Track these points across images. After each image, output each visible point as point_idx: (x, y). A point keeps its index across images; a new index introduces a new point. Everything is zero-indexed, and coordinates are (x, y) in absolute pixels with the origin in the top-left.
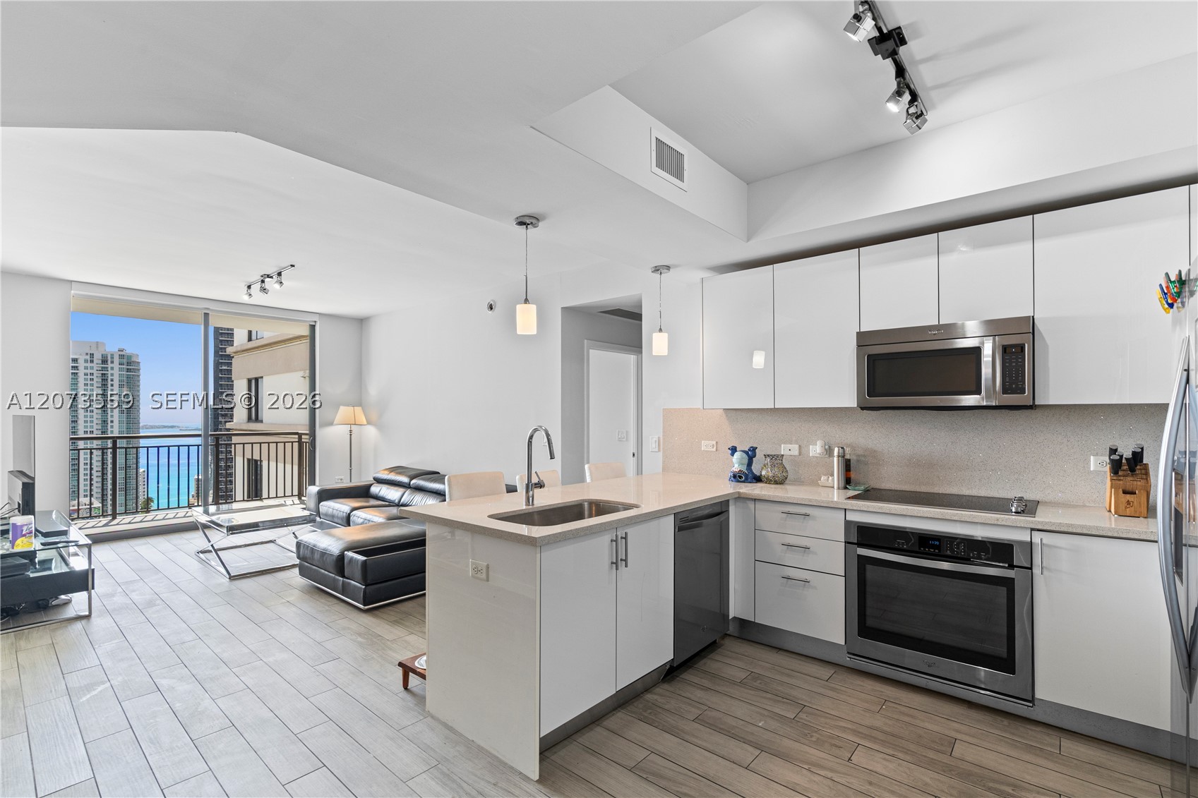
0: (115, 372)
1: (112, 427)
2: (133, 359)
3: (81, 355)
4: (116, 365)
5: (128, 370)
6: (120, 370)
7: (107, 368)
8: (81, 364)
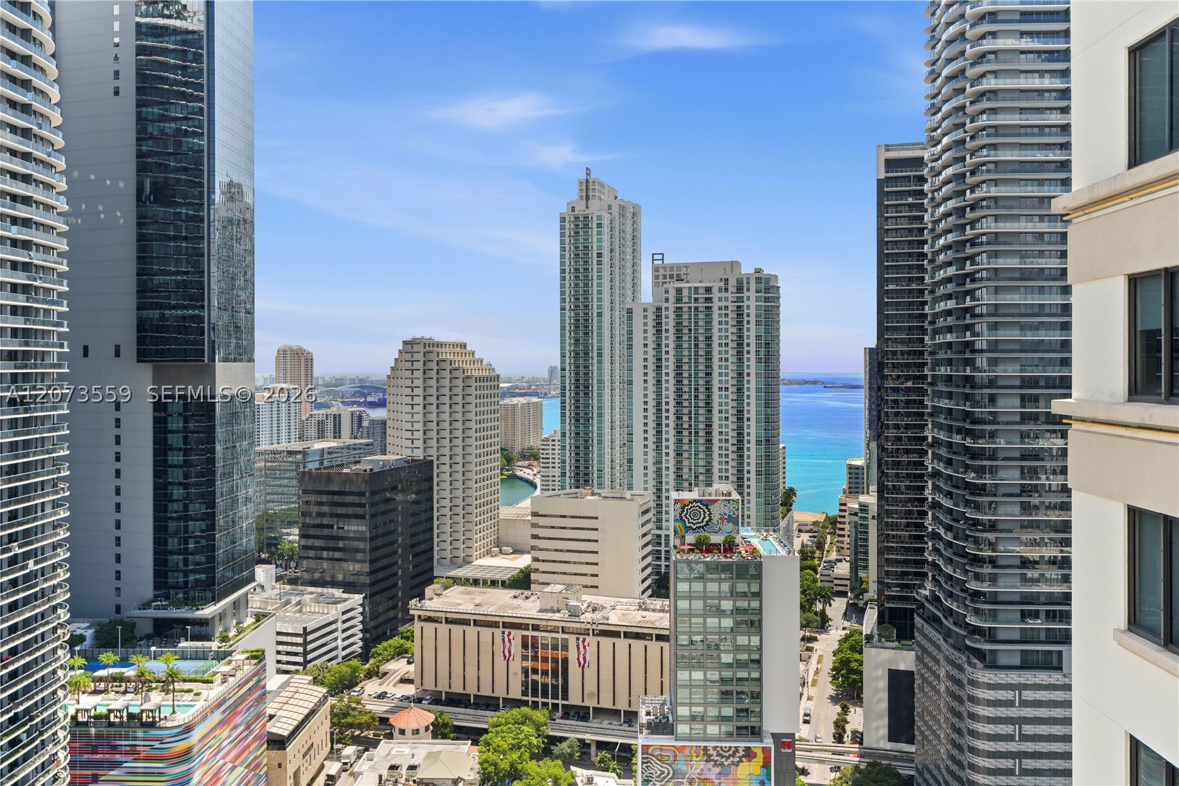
0: (752, 303)
1: (748, 382)
2: (772, 283)
3: (715, 281)
4: (752, 294)
5: (767, 300)
6: (758, 299)
7: (743, 297)
8: (716, 295)
